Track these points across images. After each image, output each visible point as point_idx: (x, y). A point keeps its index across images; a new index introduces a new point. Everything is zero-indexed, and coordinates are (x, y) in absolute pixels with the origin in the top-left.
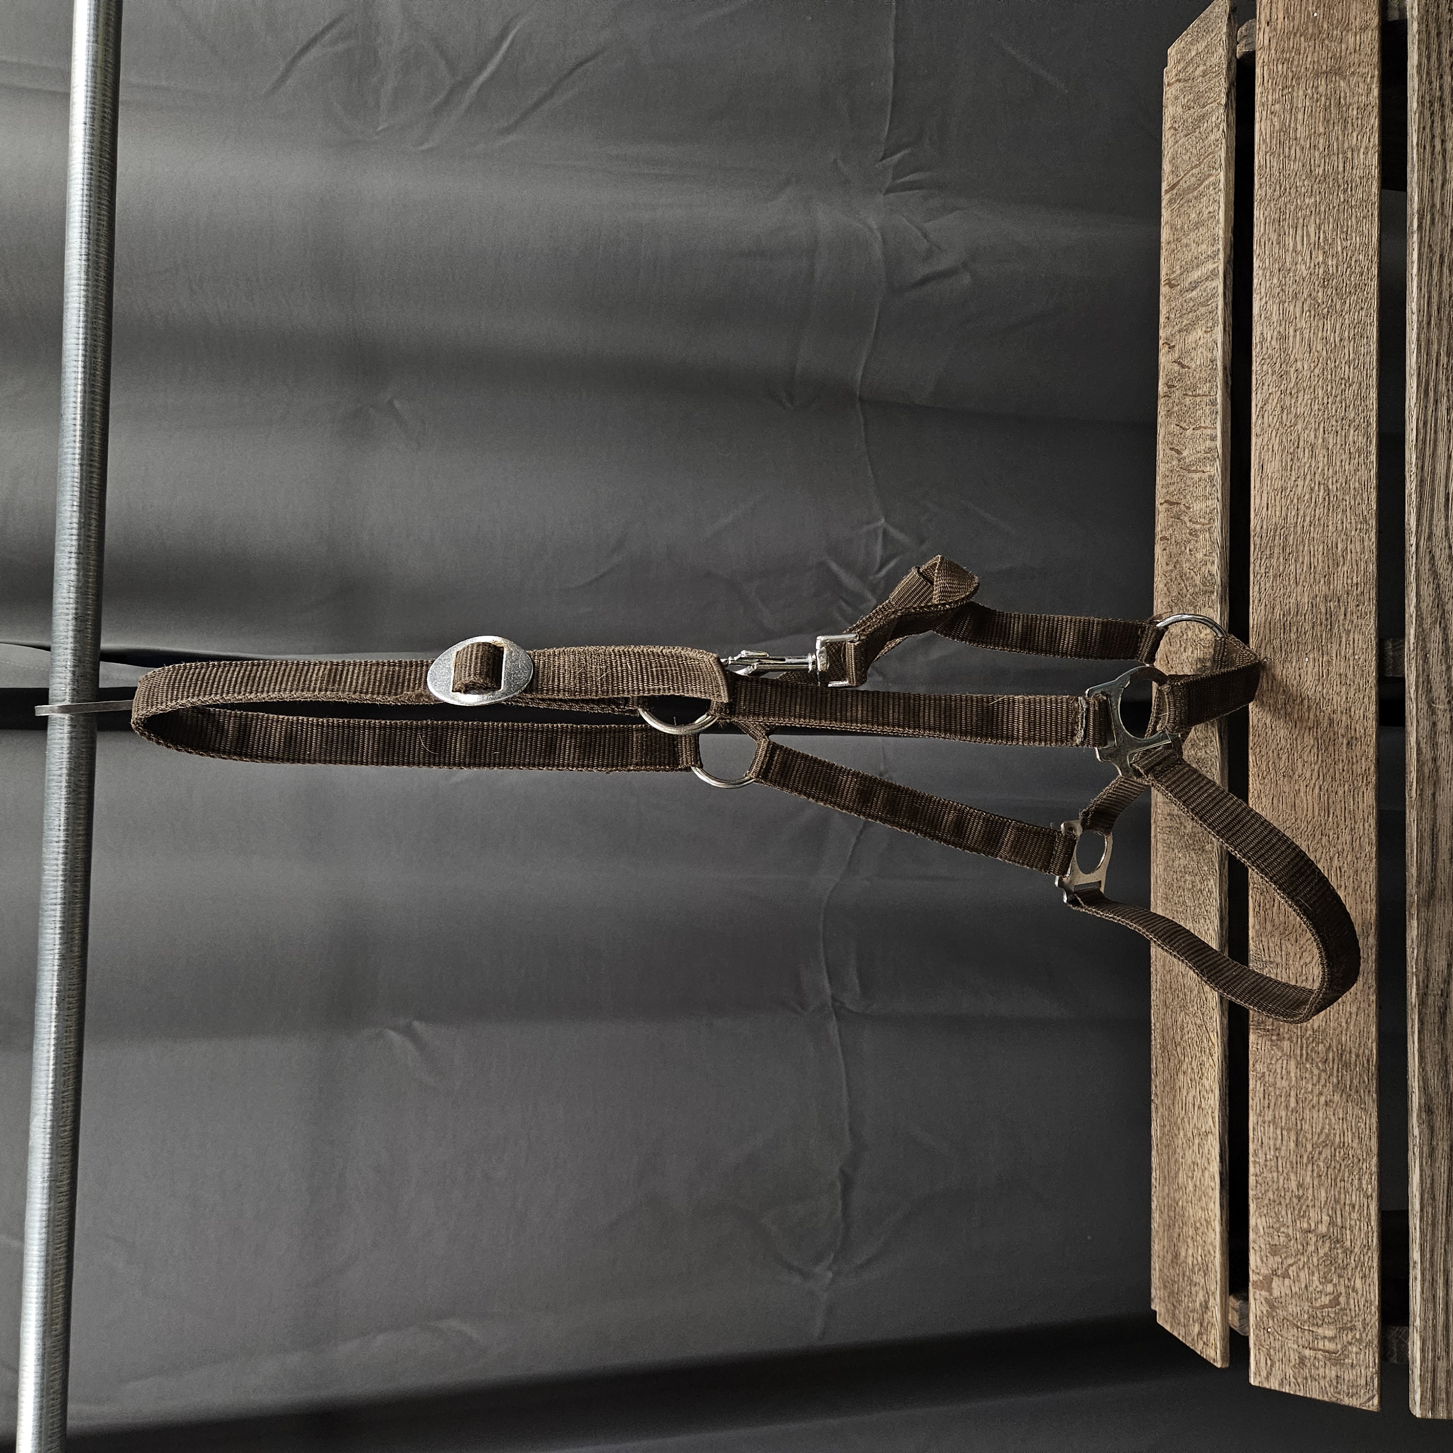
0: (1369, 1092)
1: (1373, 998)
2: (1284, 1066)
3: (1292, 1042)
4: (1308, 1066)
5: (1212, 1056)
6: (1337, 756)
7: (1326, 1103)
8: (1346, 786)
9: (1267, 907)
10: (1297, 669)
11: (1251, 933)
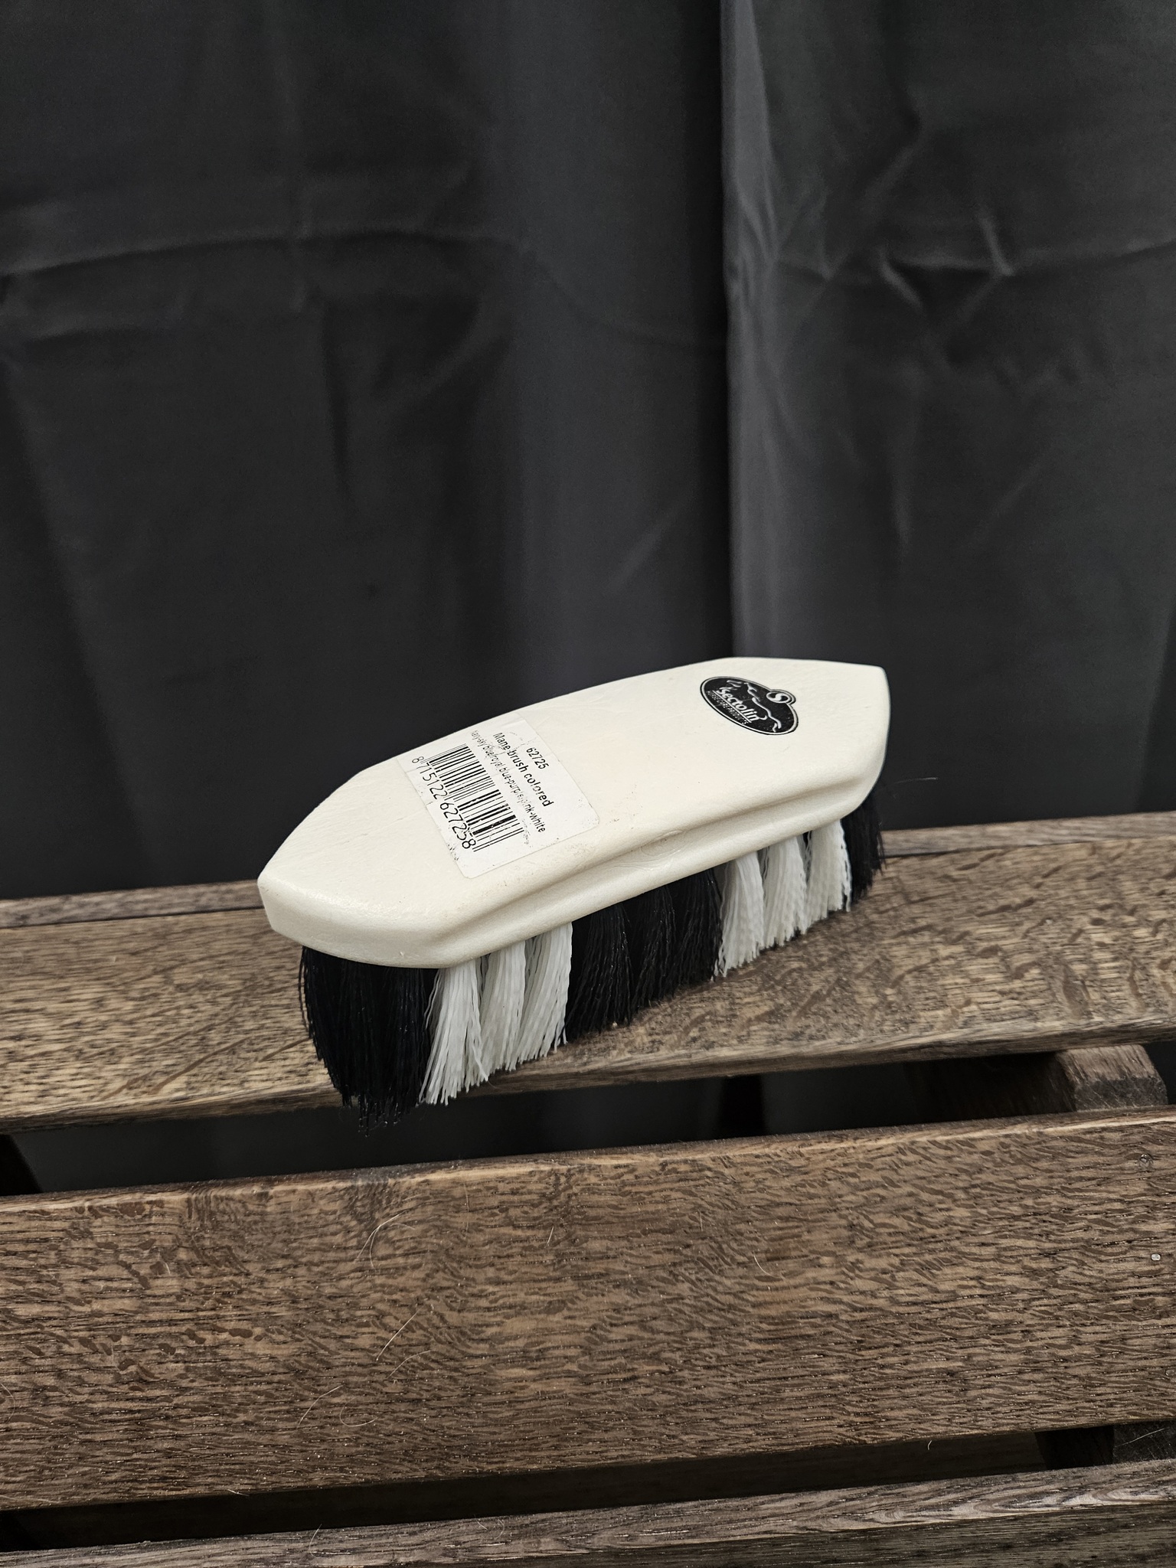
0: (86, 1486)
1: (318, 1479)
2: (115, 1285)
3: (179, 1297)
4: (124, 1340)
5: (129, 1087)
6: (914, 1348)
7: (38, 1391)
8: (842, 1377)
9: (513, 1212)
10: (1130, 1235)
11: (440, 1177)
